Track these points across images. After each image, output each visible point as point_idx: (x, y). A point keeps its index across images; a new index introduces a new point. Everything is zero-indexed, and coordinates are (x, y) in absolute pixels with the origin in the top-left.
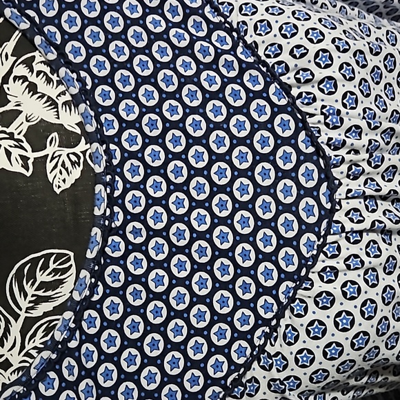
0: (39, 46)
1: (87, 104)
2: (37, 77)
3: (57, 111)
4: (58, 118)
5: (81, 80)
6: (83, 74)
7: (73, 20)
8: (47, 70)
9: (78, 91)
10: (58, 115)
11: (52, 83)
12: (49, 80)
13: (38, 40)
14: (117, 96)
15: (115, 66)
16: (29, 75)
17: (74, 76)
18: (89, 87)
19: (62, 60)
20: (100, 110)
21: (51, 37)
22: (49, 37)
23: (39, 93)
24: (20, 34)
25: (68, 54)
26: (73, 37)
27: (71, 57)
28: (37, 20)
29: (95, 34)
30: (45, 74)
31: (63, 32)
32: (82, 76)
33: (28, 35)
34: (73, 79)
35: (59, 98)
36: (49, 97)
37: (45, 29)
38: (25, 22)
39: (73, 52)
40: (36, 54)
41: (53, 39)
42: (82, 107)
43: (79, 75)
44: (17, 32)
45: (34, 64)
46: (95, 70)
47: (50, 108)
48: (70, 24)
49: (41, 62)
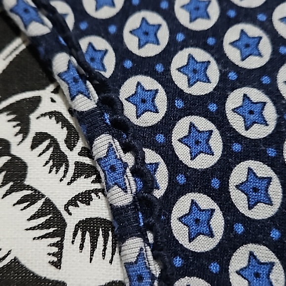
0: (60, 75)
1: (146, 240)
2: (33, 147)
3: (60, 245)
4: (57, 265)
5: (143, 173)
6: (151, 156)
7: (151, 31)
8: (60, 134)
9: (131, 199)
10: (59, 255)
11: (63, 169)
12: (58, 160)
13: (61, 62)
14: (229, 227)
15: (237, 147)
16: (14, 141)
17: (129, 159)
18: (158, 194)
19: (107, 116)
20: (178, 262)
21: (92, 59)
22: (88, 59)
23: (29, 187)
24: (23, 47)
25: (125, 103)
26: (144, 66)
27: (130, 111)
28: (70, 21)
29: (198, 67)
30: (54, 143)
31: (122, 53)
32: (147, 161)
33: (41, 50)
34: (125, 165)
35: (71, 208)
36: (48, 203)
37: (84, 43)
38: (43, 23)
39: (137, 99)
40: (46, 94)
41: (95, 66)
42: (133, 246)
43: (140, 158)
44: (18, 41)
45: (33, 117)
46: (182, 152)
47: (45, 232)
48: (143, 38)
49: (51, 114)
